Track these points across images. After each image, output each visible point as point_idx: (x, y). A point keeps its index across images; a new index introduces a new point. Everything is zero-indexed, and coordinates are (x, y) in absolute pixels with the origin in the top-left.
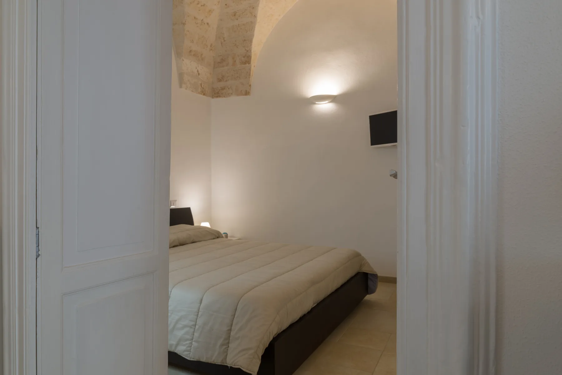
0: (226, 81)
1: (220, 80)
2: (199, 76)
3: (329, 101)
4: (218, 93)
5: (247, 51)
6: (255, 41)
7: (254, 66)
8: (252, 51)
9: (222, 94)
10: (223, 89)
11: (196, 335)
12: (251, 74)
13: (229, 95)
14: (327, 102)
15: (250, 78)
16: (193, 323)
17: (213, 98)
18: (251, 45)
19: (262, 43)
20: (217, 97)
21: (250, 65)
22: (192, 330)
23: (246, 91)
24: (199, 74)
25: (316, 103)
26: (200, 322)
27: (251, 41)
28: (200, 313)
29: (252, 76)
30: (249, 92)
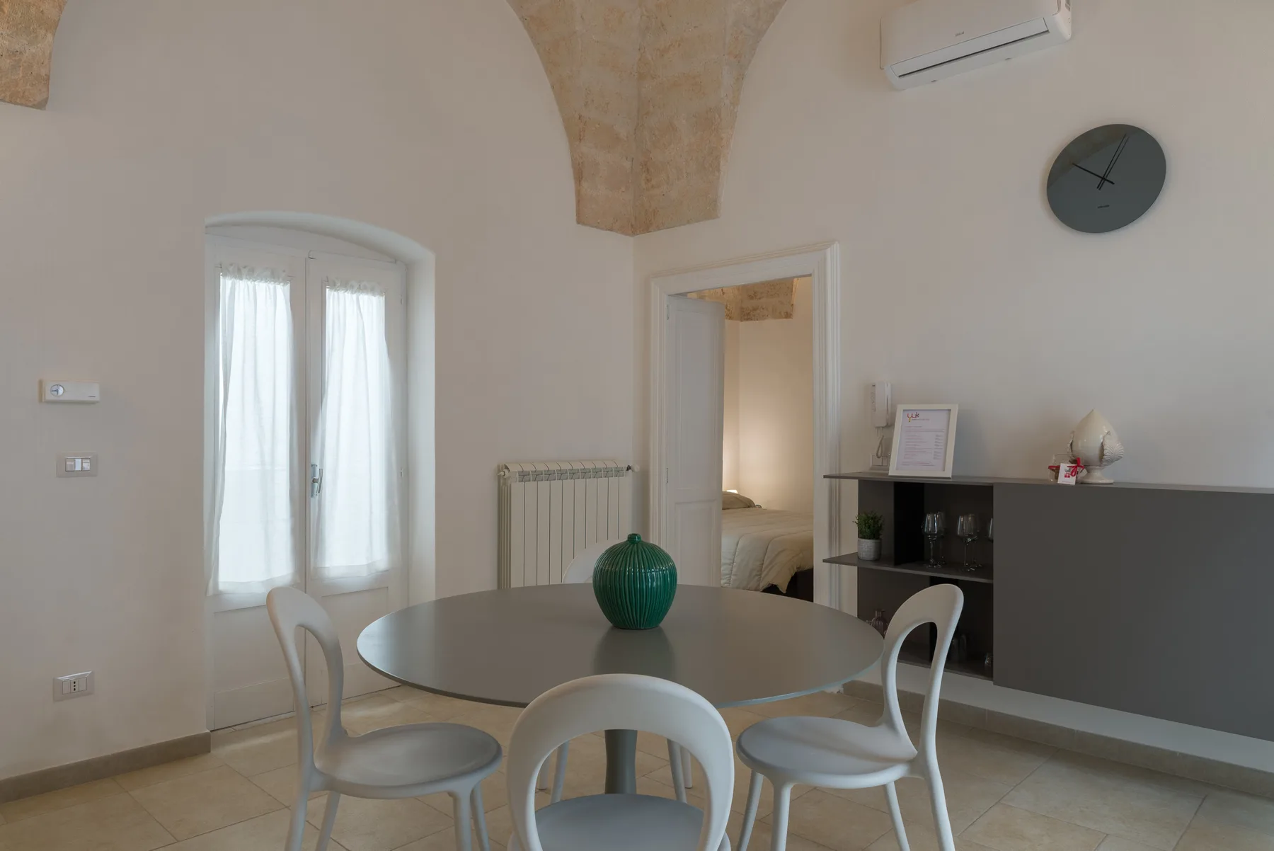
0: (760, 299)
1: (751, 298)
2: (725, 296)
4: (748, 314)
9: (754, 316)
10: (755, 309)
11: (734, 570)
12: (794, 289)
13: (764, 317)
16: (732, 561)
17: (742, 321)
20: (747, 319)
22: (731, 567)
23: (787, 313)
24: (724, 293)
26: (737, 559)
28: (737, 553)
30: (791, 314)
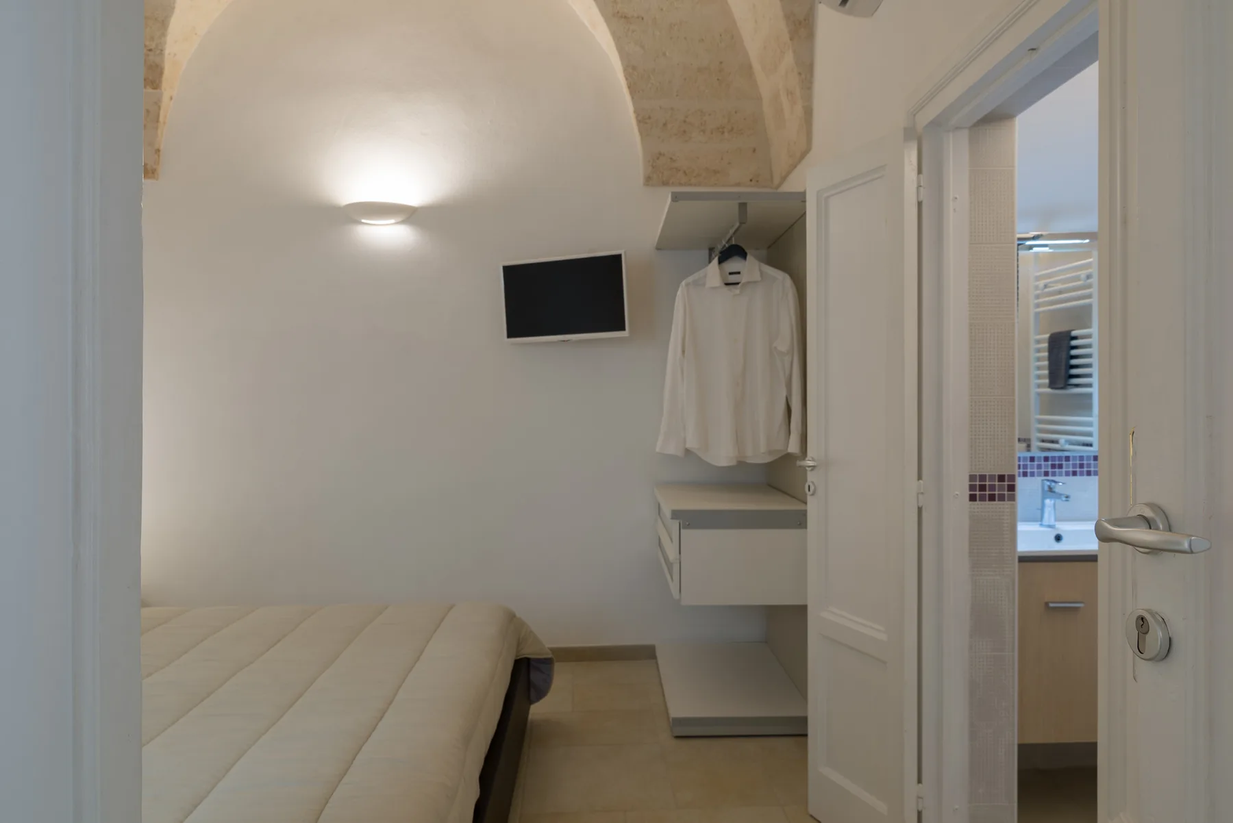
3: (400, 219)
5: (150, 50)
6: (176, 25)
7: (171, 98)
8: (167, 52)
14: (393, 221)
15: (157, 128)
18: (164, 35)
19: (196, 34)
21: (158, 90)
23: (146, 165)
25: (363, 221)
27: (164, 24)
29: (164, 123)
30: (155, 171)
